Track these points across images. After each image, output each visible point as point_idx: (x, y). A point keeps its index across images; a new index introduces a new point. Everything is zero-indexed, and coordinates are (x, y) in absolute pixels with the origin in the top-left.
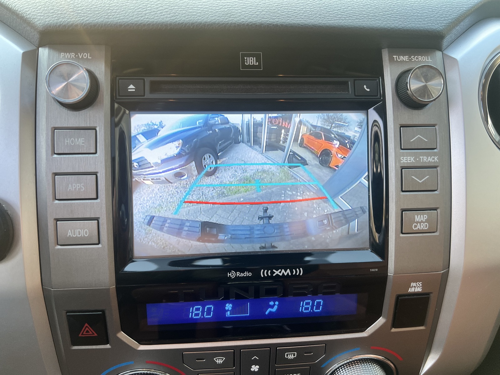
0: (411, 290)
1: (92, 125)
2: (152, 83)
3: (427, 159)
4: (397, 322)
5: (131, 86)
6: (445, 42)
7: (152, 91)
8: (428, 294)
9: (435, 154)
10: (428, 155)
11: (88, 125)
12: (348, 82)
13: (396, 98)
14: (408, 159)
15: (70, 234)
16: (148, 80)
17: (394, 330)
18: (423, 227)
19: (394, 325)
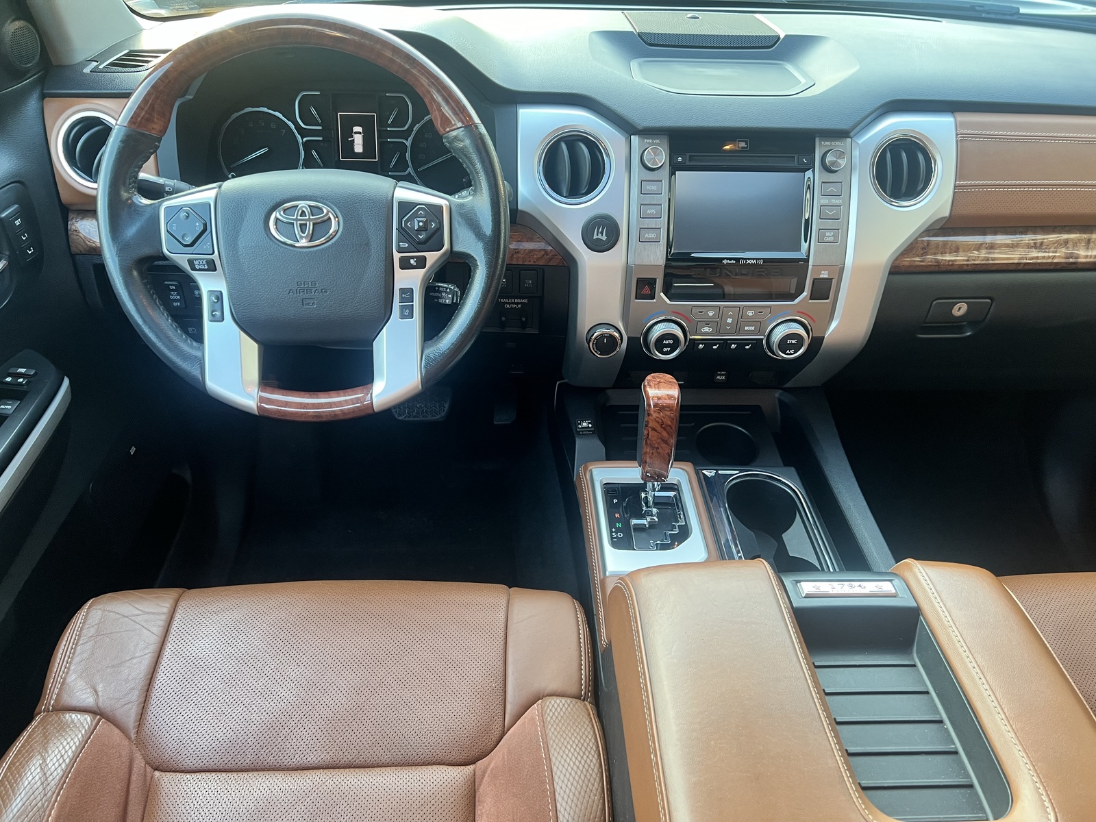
0: (822, 276)
1: (660, 179)
2: (690, 156)
3: (835, 201)
4: (813, 296)
5: (680, 158)
6: (851, 134)
7: (690, 160)
8: (832, 279)
9: (840, 199)
10: (836, 199)
11: (659, 179)
12: (794, 157)
13: (821, 166)
14: (825, 201)
15: (646, 236)
16: (688, 155)
17: (810, 301)
18: (831, 239)
19: (811, 299)
